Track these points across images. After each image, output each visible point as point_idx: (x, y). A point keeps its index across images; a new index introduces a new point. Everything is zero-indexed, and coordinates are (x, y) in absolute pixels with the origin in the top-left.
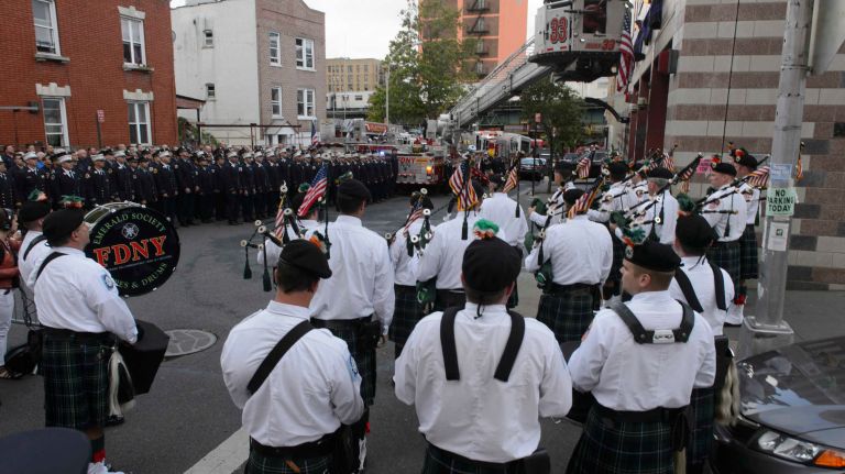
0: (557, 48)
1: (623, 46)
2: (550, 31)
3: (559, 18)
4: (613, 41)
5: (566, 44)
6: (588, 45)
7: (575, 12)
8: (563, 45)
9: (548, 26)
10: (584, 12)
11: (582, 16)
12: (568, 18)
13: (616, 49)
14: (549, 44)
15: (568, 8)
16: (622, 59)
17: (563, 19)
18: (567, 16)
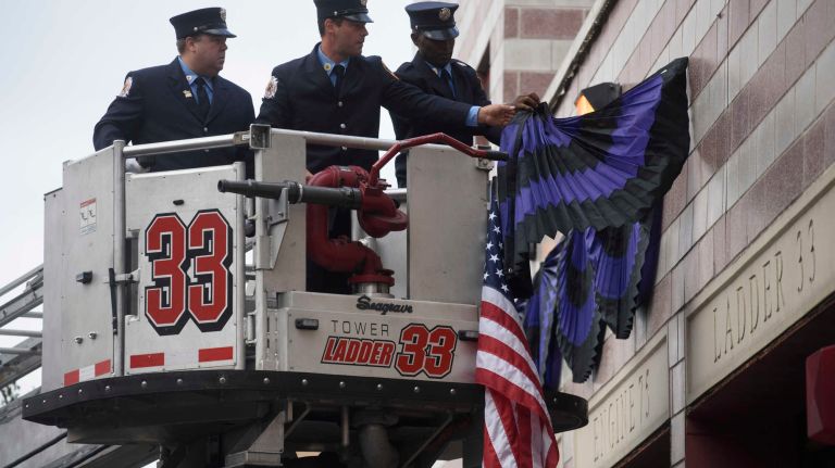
0: (183, 351)
1: (488, 361)
2: (144, 273)
3: (187, 216)
4: (447, 337)
5: (229, 336)
6: (337, 349)
7: (271, 192)
8: (215, 340)
9: (129, 246)
10: (310, 199)
11: (301, 209)
12: (233, 218)
13: (458, 371)
14: (142, 335)
15: (232, 172)
16: (492, 416)
17: (209, 218)
18: (230, 207)
